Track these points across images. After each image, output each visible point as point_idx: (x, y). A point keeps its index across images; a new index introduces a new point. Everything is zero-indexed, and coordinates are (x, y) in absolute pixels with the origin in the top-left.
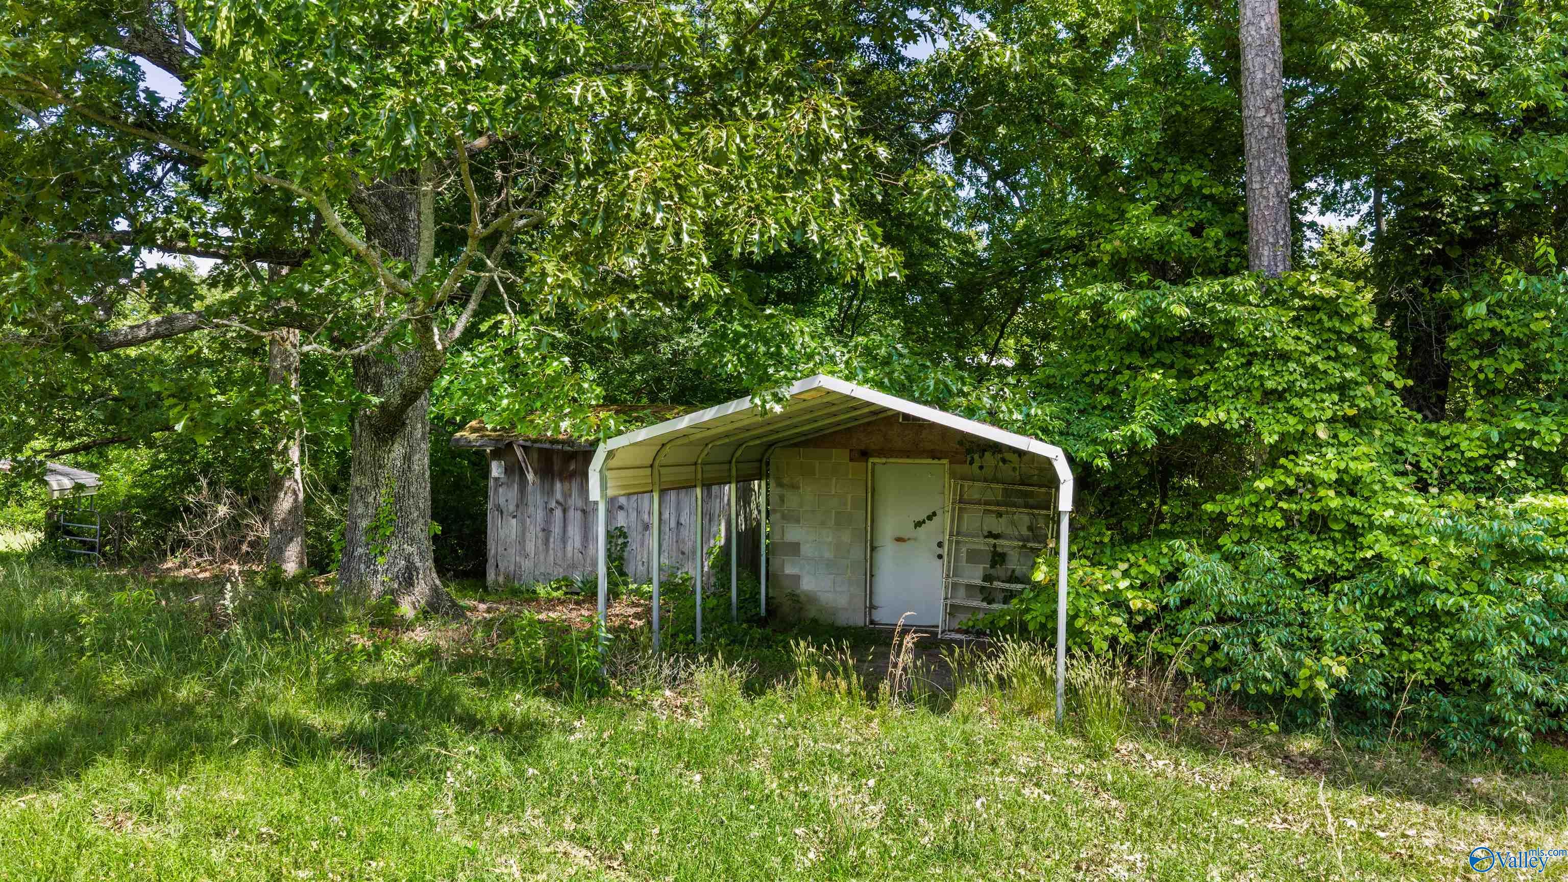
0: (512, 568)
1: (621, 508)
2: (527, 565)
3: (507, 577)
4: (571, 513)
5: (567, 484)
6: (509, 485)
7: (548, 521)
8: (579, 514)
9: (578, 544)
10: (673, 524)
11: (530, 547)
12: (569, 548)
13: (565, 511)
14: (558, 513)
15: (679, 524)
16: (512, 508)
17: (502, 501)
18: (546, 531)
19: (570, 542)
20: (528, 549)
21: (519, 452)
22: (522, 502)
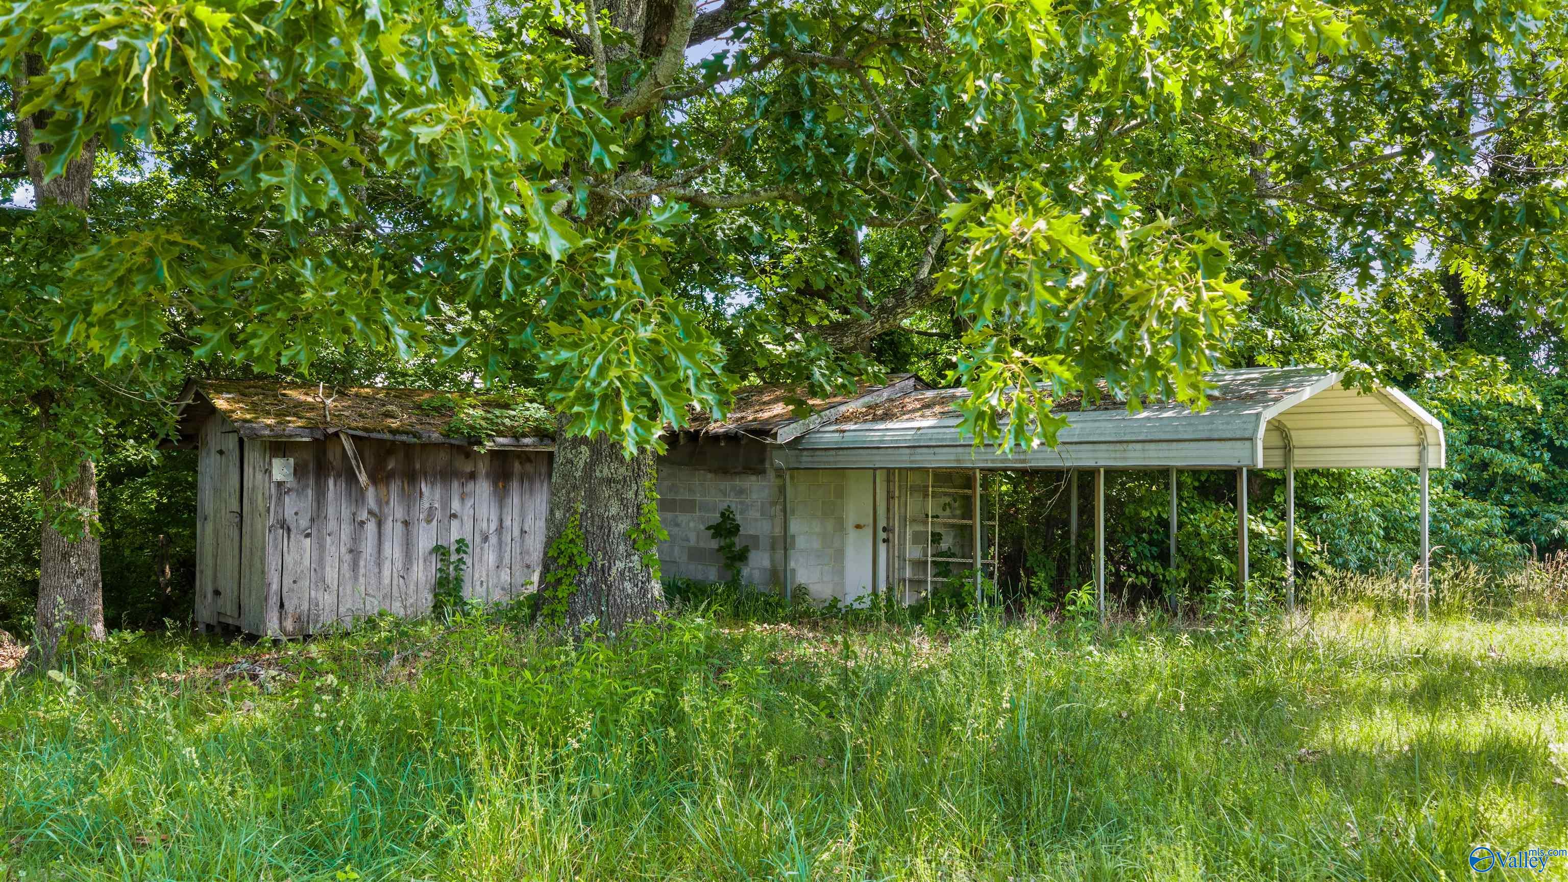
0: (305, 607)
1: (454, 516)
2: (327, 600)
3: (298, 619)
4: (388, 525)
5: (383, 490)
6: (300, 492)
7: (356, 539)
8: (399, 526)
9: (399, 565)
10: (516, 533)
11: (331, 575)
12: (386, 573)
13: (380, 524)
14: (371, 527)
15: (523, 532)
16: (304, 523)
17: (289, 513)
18: (355, 552)
19: (387, 565)
20: (328, 580)
21: (348, 445)
22: (319, 515)
